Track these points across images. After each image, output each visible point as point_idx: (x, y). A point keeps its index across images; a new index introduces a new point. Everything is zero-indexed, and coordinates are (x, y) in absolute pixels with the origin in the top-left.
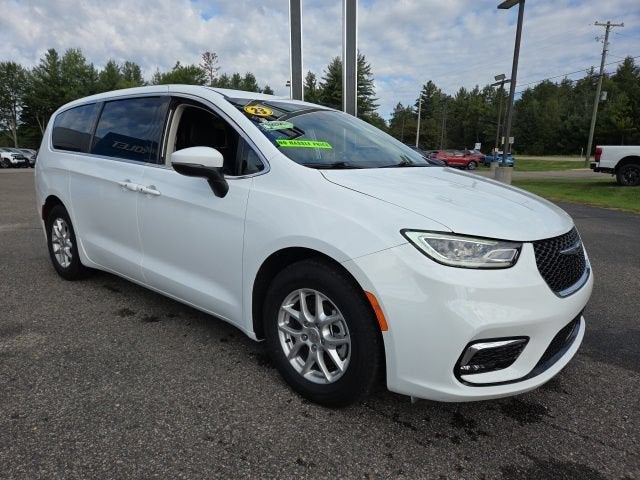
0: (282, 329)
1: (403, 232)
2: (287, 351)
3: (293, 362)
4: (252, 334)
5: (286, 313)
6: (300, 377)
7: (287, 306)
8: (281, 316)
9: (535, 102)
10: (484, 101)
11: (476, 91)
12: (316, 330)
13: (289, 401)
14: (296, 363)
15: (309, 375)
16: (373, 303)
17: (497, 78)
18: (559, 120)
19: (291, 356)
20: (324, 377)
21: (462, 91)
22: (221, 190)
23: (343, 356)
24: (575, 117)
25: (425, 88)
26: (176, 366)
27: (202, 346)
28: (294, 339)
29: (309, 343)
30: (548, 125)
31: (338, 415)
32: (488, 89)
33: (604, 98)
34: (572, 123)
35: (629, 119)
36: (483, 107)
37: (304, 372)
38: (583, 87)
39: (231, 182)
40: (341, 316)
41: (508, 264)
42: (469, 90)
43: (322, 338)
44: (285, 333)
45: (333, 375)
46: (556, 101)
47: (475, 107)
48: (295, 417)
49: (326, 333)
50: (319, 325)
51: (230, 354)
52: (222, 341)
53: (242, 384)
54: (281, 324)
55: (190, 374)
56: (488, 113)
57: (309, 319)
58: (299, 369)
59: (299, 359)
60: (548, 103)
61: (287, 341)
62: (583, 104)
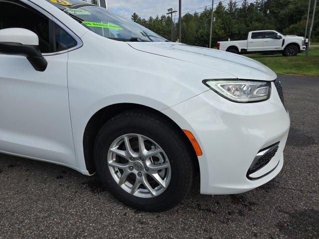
0: (111, 165)
1: (204, 82)
2: (117, 180)
3: (123, 186)
4: (85, 171)
5: (113, 153)
6: (131, 196)
7: (114, 148)
8: (110, 155)
9: (184, 24)
10: (162, 23)
11: (157, 18)
12: (141, 162)
13: (125, 215)
14: (126, 187)
15: (137, 194)
16: (190, 138)
17: (169, 10)
18: (195, 32)
19: (121, 183)
20: (149, 192)
21: (151, 18)
22: (40, 66)
23: (163, 176)
24: (201, 30)
25: (133, 16)
26: (27, 207)
27: (43, 185)
28: (121, 171)
29: (135, 172)
30: (191, 35)
31: (164, 216)
32: (163, 17)
33: (214, 20)
34: (201, 33)
35: (223, 31)
36: (162, 26)
37: (133, 191)
38: (203, 16)
39: (48, 58)
40: (160, 150)
41: (265, 97)
42: (154, 18)
43: (146, 166)
44: (114, 167)
45: (157, 191)
46: (193, 23)
47: (158, 26)
48: (134, 226)
49: (148, 163)
50: (142, 158)
51: (68, 187)
52: (58, 178)
53: (85, 210)
54: (110, 162)
55: (40, 212)
56: (165, 29)
57: (134, 155)
58: (129, 191)
59: (127, 183)
60: (190, 24)
61: (116, 173)
62: (204, 24)
